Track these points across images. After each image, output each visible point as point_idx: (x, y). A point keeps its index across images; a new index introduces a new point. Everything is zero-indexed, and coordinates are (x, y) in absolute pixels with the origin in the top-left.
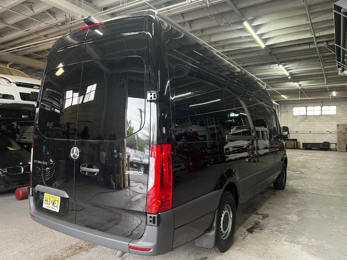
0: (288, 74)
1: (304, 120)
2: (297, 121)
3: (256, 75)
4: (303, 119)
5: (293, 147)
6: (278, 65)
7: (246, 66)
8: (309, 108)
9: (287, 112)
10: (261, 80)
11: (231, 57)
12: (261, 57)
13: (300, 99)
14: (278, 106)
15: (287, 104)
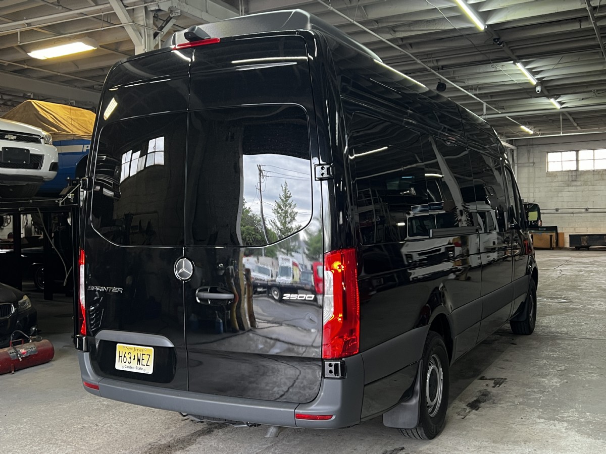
0: (534, 82)
1: (572, 181)
2: (557, 184)
3: (463, 84)
4: (570, 180)
5: (549, 247)
6: (514, 63)
7: (443, 67)
8: (583, 154)
9: (534, 163)
10: (475, 95)
11: (410, 49)
12: (475, 47)
13: (561, 135)
14: (512, 151)
15: (533, 145)
